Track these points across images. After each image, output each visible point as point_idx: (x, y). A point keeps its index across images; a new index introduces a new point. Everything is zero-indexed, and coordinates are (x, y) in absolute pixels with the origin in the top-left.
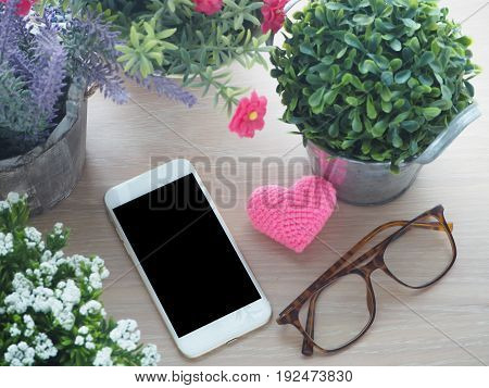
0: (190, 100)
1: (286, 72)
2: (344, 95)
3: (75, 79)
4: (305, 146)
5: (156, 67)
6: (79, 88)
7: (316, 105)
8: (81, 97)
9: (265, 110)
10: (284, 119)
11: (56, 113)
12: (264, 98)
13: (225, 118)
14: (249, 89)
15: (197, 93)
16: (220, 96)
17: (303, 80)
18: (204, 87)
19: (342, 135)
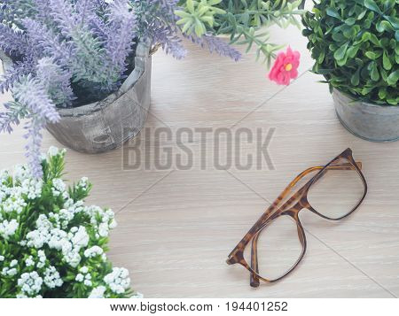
0: (236, 55)
1: (315, 31)
2: (364, 50)
3: (142, 39)
4: (331, 92)
5: (208, 28)
6: (145, 46)
7: (340, 58)
8: (147, 54)
9: (298, 63)
10: (314, 70)
11: (126, 67)
12: (297, 52)
13: (265, 70)
14: (284, 45)
15: (242, 49)
16: (261, 52)
17: (329, 38)
18: (248, 44)
19: (362, 83)
